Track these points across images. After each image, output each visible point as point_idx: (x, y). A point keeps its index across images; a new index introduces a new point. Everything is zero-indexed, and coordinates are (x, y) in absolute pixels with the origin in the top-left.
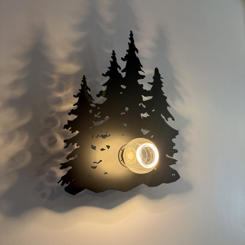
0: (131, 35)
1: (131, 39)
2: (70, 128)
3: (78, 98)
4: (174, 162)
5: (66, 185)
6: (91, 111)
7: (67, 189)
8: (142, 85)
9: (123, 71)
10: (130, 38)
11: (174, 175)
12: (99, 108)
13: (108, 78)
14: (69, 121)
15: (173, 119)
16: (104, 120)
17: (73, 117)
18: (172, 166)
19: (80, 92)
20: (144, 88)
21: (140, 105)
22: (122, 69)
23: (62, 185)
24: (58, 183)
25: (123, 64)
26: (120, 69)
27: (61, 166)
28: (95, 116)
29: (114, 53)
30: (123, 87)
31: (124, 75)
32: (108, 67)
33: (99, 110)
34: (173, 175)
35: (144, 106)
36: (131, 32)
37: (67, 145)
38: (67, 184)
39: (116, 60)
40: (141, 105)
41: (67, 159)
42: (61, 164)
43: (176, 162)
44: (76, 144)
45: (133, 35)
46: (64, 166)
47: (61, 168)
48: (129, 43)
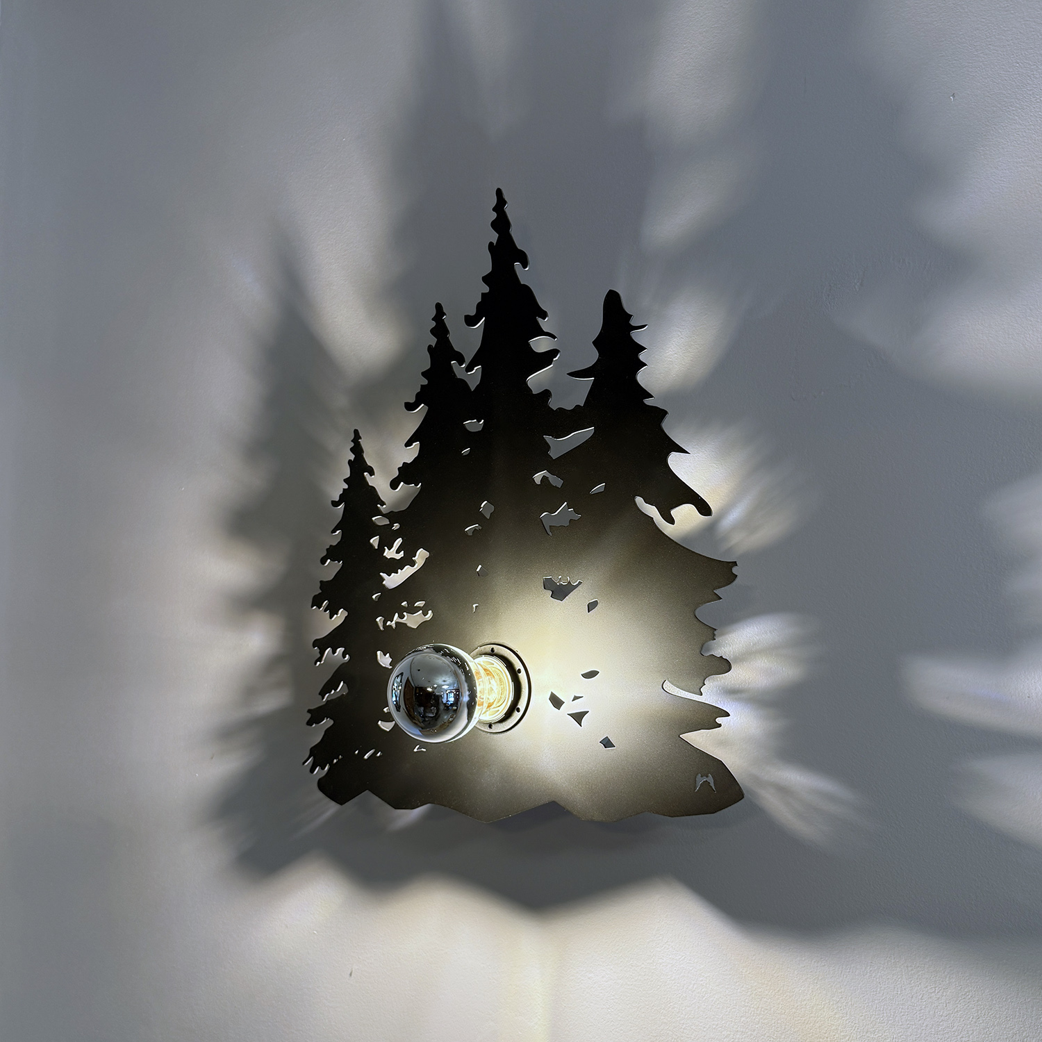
0: (500, 205)
2: (326, 603)
3: (342, 506)
4: (710, 717)
5: (319, 772)
6: (375, 541)
8: (546, 395)
9: (470, 368)
10: (494, 224)
11: (707, 784)
12: (396, 526)
13: (423, 410)
14: (322, 585)
15: (704, 509)
16: (413, 564)
17: (332, 568)
19: (347, 487)
20: (554, 403)
21: (538, 477)
22: (467, 361)
23: (312, 770)
24: (304, 762)
27: (309, 716)
28: (390, 553)
29: (439, 314)
30: (473, 425)
32: (423, 374)
34: (701, 779)
35: (556, 481)
37: (319, 654)
38: (323, 769)
39: (447, 332)
40: (544, 479)
41: (320, 697)
42: (309, 711)
43: (719, 720)
44: (340, 650)
45: (505, 202)
46: (315, 716)
47: (310, 723)
48: (491, 244)
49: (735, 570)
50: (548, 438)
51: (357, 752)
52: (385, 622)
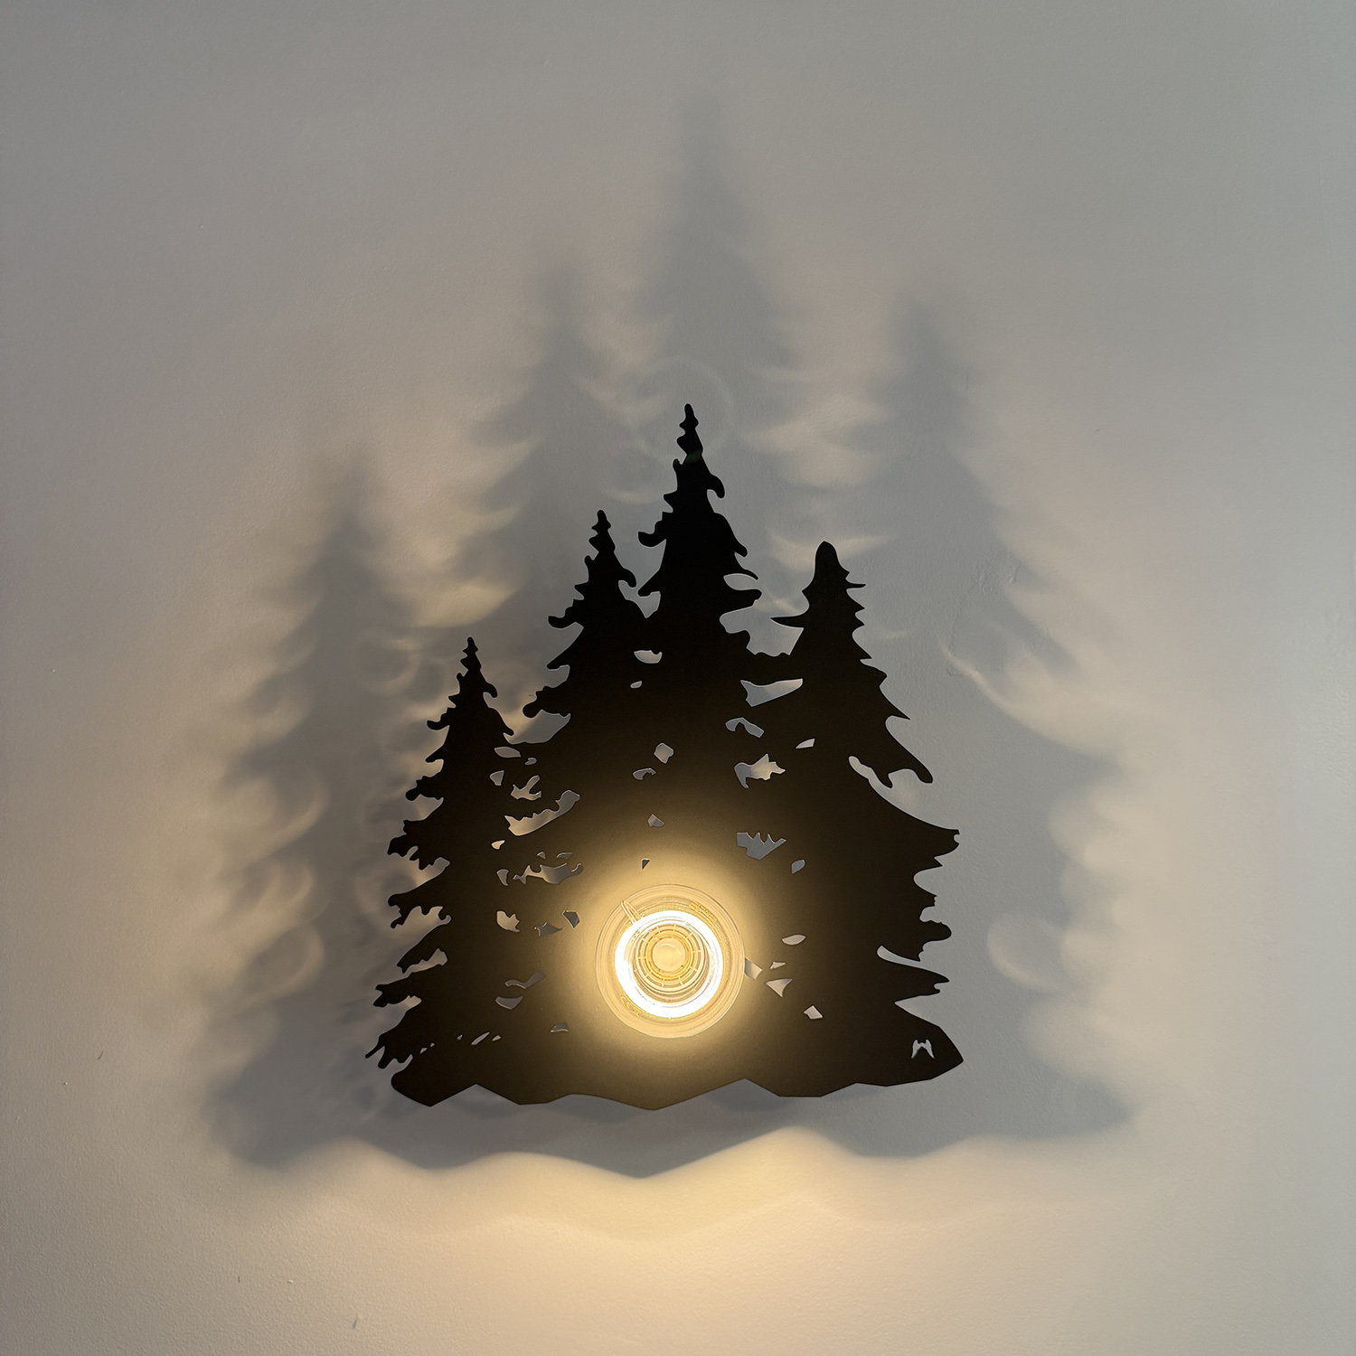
0: (690, 423)
1: (690, 441)
2: (414, 850)
3: (446, 730)
4: (927, 983)
5: (395, 1066)
6: (497, 778)
7: (399, 1083)
8: (744, 637)
9: (644, 592)
10: (681, 441)
11: (922, 1050)
12: (532, 761)
13: (576, 629)
14: (409, 825)
15: (925, 776)
16: (555, 808)
17: (425, 808)
18: (913, 1006)
19: (453, 706)
20: (754, 647)
21: (731, 725)
22: (640, 584)
23: (383, 1064)
24: (368, 1056)
25: (645, 562)
26: (632, 582)
27: (379, 993)
28: (518, 793)
29: (603, 524)
30: (648, 656)
31: (650, 604)
32: (578, 587)
33: (532, 771)
34: (916, 1046)
35: (756, 731)
36: (688, 409)
37: (400, 916)
38: (401, 1060)
39: (612, 546)
40: (740, 726)
41: (400, 969)
42: (379, 988)
43: (937, 986)
44: (436, 910)
45: (696, 423)
46: (389, 995)
47: (380, 1003)
48: (676, 462)
49: (956, 838)
50: (745, 683)
51: (459, 1038)
52: (509, 877)
